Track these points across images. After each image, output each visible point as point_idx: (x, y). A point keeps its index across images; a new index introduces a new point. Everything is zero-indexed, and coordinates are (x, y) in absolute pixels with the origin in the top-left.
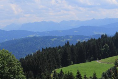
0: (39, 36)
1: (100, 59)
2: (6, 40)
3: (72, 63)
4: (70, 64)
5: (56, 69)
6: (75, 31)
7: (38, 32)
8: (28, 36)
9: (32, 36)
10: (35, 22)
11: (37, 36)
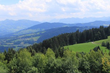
0: (70, 26)
1: (94, 41)
2: (50, 28)
3: (76, 43)
4: (75, 44)
5: (64, 46)
6: (92, 24)
7: (69, 24)
8: (63, 26)
9: (65, 26)
10: (68, 18)
11: (68, 26)
